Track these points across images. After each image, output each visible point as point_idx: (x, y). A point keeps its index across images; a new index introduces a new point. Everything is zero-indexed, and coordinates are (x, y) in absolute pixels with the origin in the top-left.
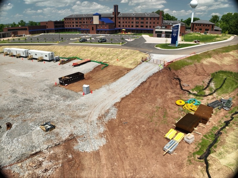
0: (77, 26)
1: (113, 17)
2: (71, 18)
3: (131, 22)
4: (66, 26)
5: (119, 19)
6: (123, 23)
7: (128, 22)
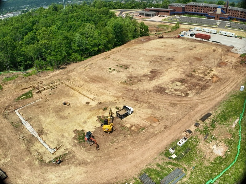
0: (195, 11)
1: (225, 9)
2: (192, 5)
3: (237, 14)
4: (186, 10)
5: (229, 10)
6: (232, 13)
7: (235, 13)
